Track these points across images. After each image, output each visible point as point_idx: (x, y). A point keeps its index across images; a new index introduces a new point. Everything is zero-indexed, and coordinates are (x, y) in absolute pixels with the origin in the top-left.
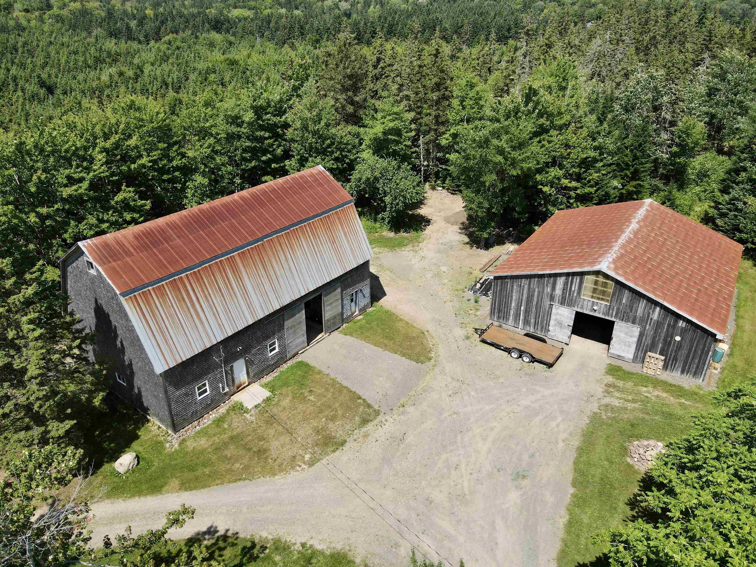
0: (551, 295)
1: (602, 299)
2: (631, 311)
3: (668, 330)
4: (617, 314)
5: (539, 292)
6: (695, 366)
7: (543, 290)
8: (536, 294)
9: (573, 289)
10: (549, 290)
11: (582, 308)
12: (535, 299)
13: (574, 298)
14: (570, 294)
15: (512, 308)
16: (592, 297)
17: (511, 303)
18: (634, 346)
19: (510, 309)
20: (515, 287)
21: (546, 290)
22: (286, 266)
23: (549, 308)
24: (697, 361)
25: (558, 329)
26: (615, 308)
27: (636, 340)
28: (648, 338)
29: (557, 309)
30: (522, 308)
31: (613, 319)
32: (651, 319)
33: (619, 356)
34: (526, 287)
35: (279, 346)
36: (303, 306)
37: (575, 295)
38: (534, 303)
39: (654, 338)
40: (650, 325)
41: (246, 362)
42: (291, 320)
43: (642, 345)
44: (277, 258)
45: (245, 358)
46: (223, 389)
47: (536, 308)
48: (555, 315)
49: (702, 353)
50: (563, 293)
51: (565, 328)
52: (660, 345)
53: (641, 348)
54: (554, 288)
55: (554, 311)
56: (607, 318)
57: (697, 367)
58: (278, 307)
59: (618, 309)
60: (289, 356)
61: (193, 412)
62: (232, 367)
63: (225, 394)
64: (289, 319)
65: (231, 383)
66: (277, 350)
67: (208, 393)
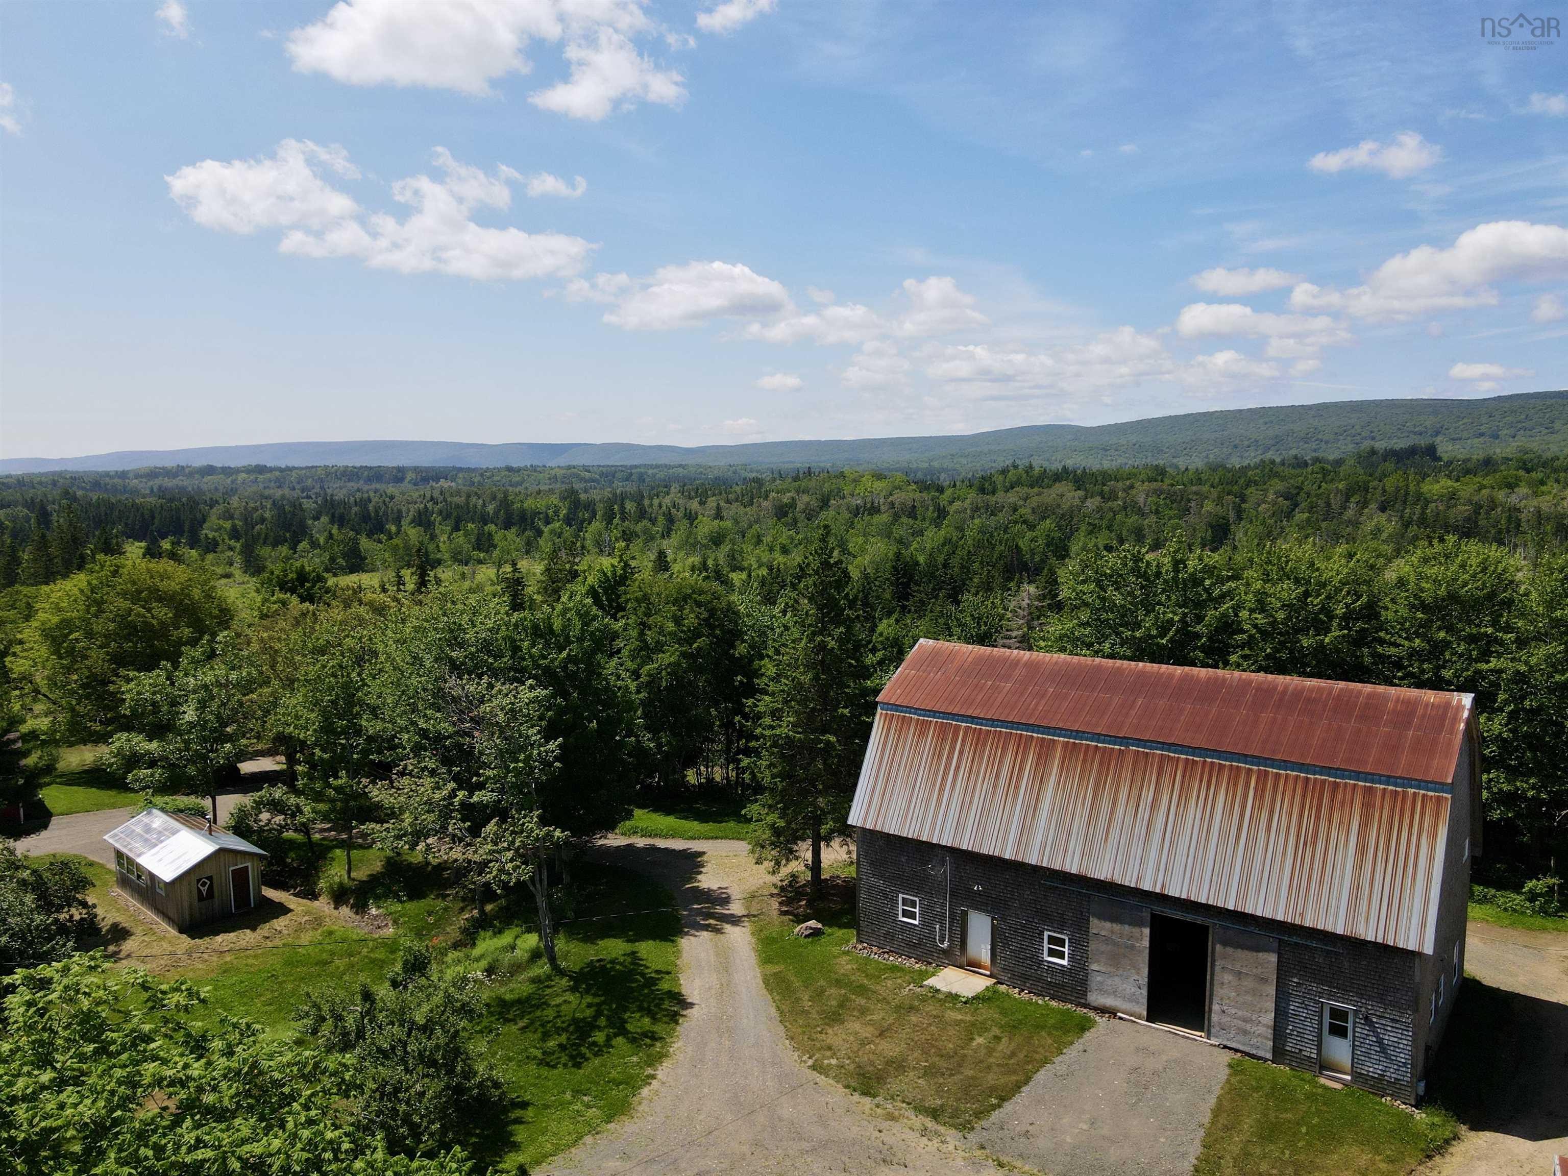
35: (1072, 957)
36: (1147, 916)
41: (994, 927)
42: (1108, 925)
44: (1136, 790)
45: (993, 919)
46: (942, 942)
60: (1091, 998)
61: (888, 933)
62: (965, 914)
63: (944, 951)
64: (1103, 917)
65: (957, 942)
66: (1064, 962)
67: (916, 922)
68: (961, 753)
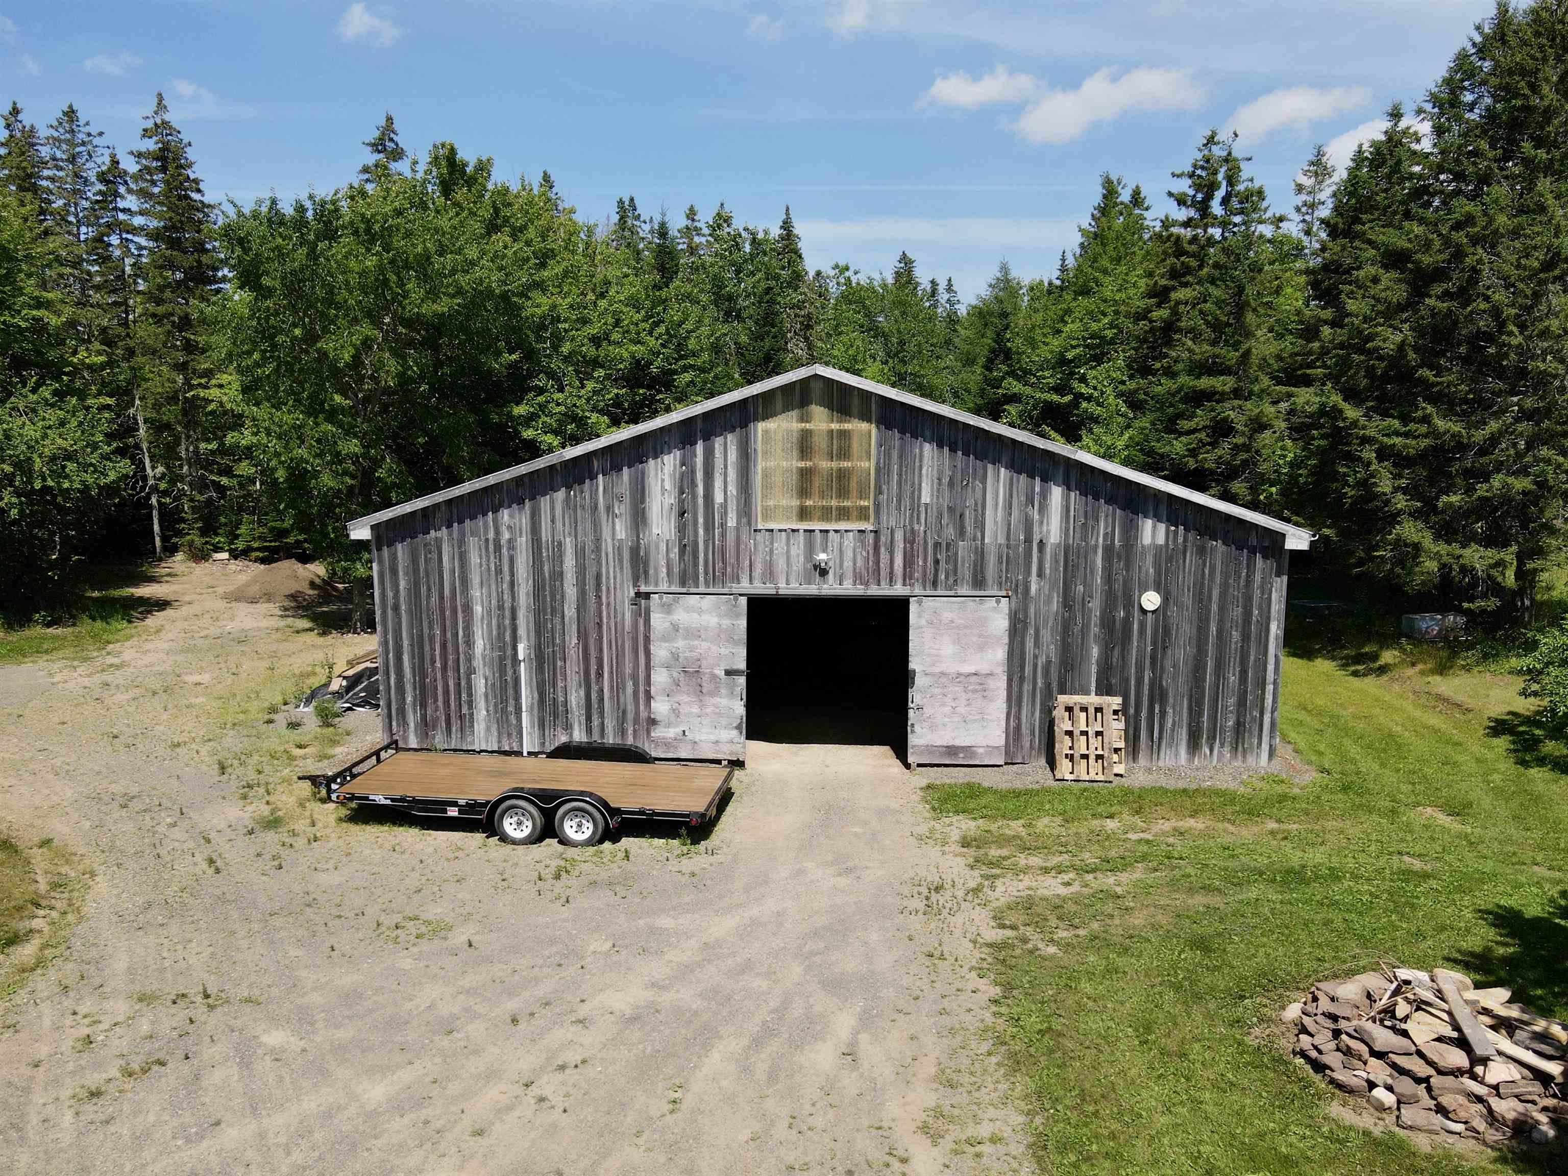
0: (635, 550)
1: (843, 514)
2: (962, 533)
3: (1108, 578)
4: (909, 562)
5: (580, 553)
6: (1232, 701)
7: (598, 540)
8: (569, 562)
9: (719, 498)
10: (621, 530)
11: (770, 574)
12: (571, 591)
13: (731, 537)
14: (709, 526)
15: (478, 662)
16: (804, 514)
17: (469, 643)
18: (1000, 685)
19: (471, 671)
20: (474, 559)
21: (606, 534)
23: (637, 615)
24: (1233, 679)
25: (689, 705)
26: (899, 536)
27: (1000, 653)
28: (1046, 635)
29: (667, 609)
30: (521, 648)
31: (899, 590)
32: (1041, 543)
33: (952, 750)
34: (523, 542)
37: (732, 522)
38: (570, 611)
39: (1066, 628)
40: (1040, 575)
43: (1028, 670)
47: (583, 635)
48: (665, 638)
49: (1246, 637)
50: (681, 529)
51: (715, 693)
52: (1095, 652)
53: (1027, 687)
54: (639, 518)
55: (658, 621)
56: (874, 591)
57: (1242, 703)
59: (910, 539)
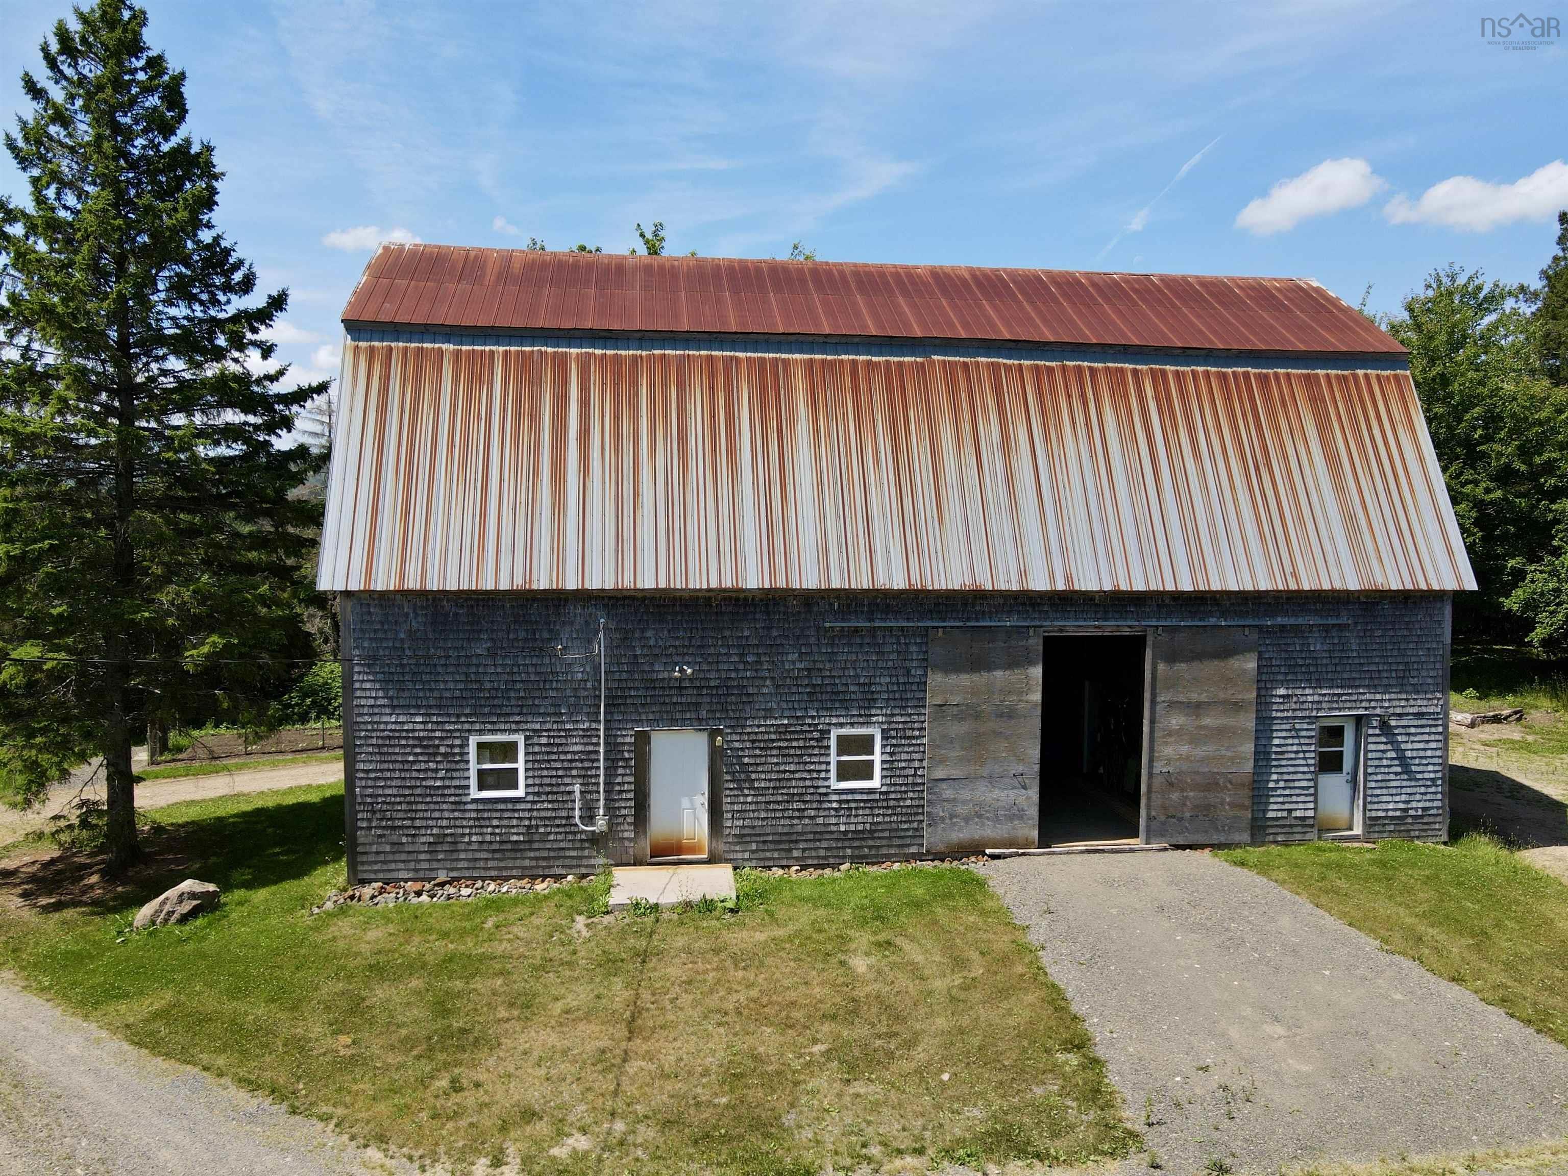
22: (994, 461)
35: (889, 767)
36: (1036, 644)
41: (716, 755)
42: (965, 680)
44: (967, 427)
45: (713, 734)
46: (589, 818)
58: (899, 583)
60: (932, 838)
61: (440, 839)
62: (643, 740)
63: (595, 840)
64: (952, 666)
65: (627, 810)
66: (876, 783)
67: (520, 792)
68: (584, 404)
